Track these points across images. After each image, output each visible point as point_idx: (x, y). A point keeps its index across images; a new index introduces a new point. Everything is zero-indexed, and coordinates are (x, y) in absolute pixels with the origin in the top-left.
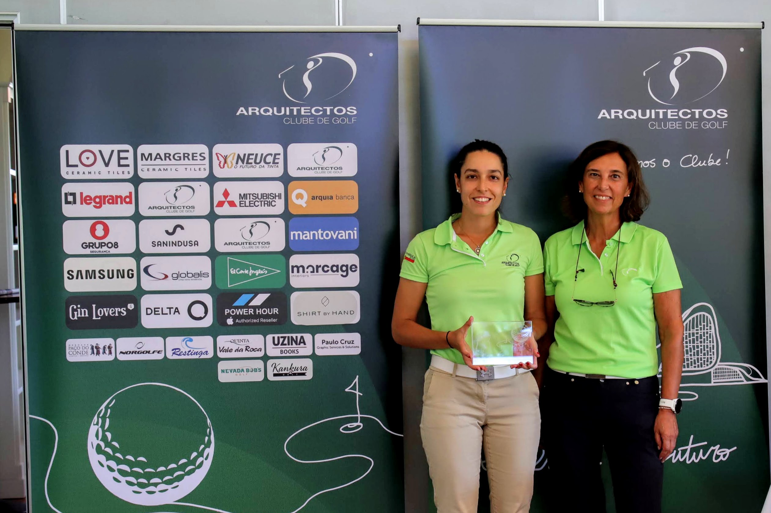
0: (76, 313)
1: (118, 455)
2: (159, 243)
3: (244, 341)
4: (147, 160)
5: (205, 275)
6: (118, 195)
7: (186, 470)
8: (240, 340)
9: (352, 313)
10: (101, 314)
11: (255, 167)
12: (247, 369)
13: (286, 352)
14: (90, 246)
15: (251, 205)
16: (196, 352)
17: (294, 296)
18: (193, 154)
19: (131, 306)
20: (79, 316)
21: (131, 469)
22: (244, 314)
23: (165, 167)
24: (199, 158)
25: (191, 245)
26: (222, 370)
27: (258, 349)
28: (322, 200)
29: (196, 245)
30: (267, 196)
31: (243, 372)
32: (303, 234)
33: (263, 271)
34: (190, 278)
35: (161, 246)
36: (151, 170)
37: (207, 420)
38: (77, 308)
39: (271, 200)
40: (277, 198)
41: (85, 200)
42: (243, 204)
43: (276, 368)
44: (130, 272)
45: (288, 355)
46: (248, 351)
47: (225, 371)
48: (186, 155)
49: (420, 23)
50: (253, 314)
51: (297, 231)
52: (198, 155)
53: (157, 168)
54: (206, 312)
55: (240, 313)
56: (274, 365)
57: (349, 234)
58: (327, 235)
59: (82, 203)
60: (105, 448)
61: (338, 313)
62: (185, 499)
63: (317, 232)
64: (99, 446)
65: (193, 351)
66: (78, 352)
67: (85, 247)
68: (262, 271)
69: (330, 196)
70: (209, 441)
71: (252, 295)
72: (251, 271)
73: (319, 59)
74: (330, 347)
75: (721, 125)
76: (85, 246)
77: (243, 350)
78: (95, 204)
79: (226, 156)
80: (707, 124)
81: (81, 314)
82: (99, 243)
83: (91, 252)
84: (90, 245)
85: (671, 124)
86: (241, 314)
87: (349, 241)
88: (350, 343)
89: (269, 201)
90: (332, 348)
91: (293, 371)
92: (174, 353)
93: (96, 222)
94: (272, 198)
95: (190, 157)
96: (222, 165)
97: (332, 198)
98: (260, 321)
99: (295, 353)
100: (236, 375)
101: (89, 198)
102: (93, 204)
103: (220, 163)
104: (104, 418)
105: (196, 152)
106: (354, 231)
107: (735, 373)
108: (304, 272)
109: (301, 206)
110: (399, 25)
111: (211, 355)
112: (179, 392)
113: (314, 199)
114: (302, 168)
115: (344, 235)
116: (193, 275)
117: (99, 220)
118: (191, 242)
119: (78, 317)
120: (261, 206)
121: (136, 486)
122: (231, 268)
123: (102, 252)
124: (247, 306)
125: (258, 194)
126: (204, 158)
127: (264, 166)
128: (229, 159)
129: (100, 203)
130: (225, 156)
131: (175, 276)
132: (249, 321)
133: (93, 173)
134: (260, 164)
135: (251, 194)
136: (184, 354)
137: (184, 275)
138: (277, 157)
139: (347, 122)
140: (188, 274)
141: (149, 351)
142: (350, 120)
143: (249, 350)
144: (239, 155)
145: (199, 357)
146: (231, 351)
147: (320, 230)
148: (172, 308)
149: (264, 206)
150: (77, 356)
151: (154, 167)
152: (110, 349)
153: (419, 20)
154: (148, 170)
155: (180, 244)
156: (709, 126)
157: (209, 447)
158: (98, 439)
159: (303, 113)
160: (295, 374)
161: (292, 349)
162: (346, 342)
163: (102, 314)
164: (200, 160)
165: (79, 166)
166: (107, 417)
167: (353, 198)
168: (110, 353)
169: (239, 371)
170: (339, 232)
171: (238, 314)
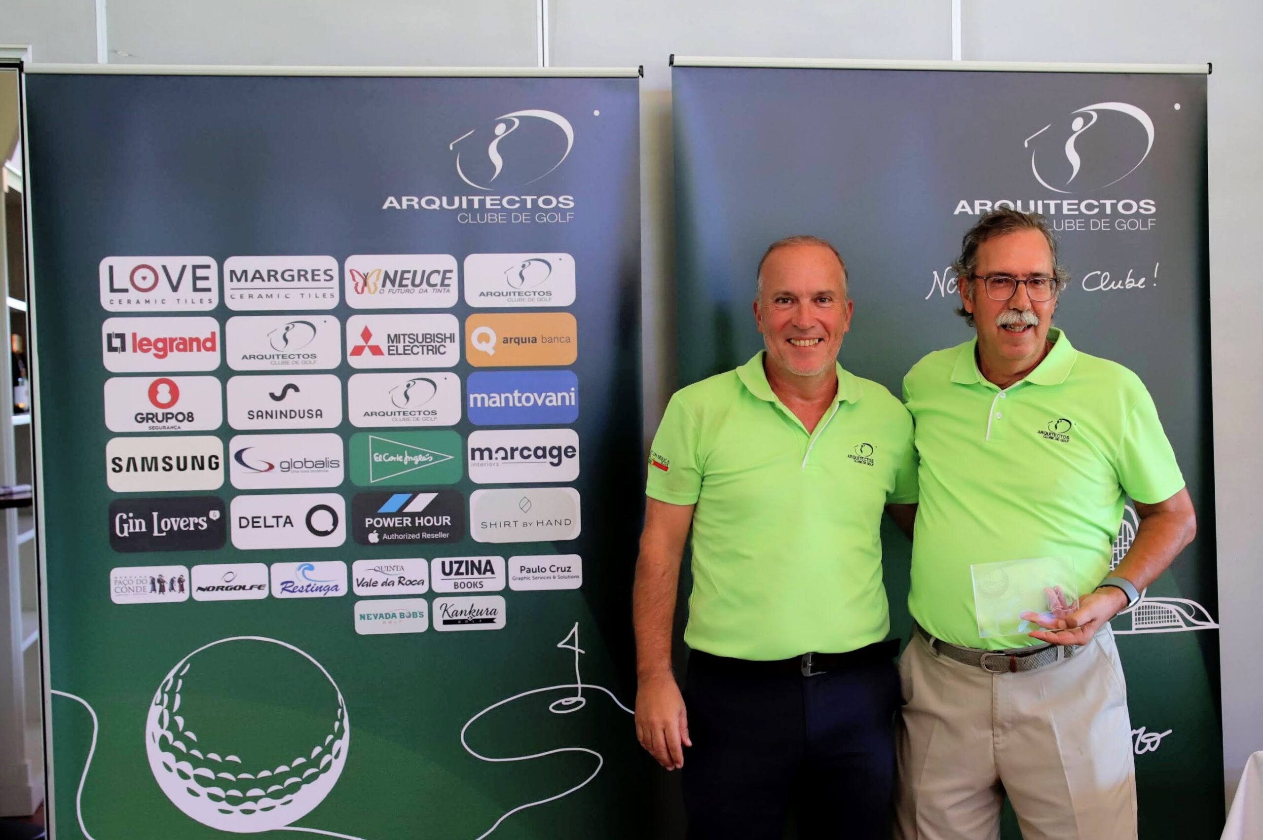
0: (126, 526)
1: (195, 752)
2: (260, 414)
3: (395, 568)
4: (239, 280)
5: (334, 464)
6: (194, 337)
7: (304, 777)
8: (389, 567)
9: (568, 522)
10: (166, 526)
11: (412, 291)
12: (400, 614)
13: (462, 585)
14: (148, 419)
15: (407, 352)
16: (320, 586)
17: (476, 498)
18: (313, 271)
19: (215, 515)
20: (132, 530)
21: (215, 775)
22: (397, 525)
23: (269, 292)
24: (323, 277)
25: (310, 416)
26: (361, 615)
27: (418, 581)
28: (519, 344)
29: (319, 417)
30: (432, 338)
31: (394, 618)
32: (490, 398)
33: (427, 457)
34: (309, 469)
35: (262, 418)
36: (246, 296)
37: (337, 695)
38: (129, 518)
39: (438, 345)
40: (448, 340)
41: (141, 345)
42: (393, 350)
43: (447, 611)
44: (214, 460)
45: (466, 590)
46: (403, 584)
47: (366, 616)
48: (302, 273)
49: (675, 63)
50: (410, 525)
51: (480, 394)
52: (321, 273)
53: (256, 293)
54: (335, 523)
55: (389, 524)
56: (444, 606)
57: (563, 398)
58: (528, 400)
59: (135, 350)
60: (174, 741)
61: (545, 523)
62: (302, 822)
63: (512, 395)
64: (163, 739)
65: (315, 584)
66: (129, 588)
67: (141, 420)
68: (424, 457)
69: (533, 338)
70: (341, 729)
71: (407, 496)
72: (407, 457)
73: (515, 119)
74: (533, 577)
75: (1145, 224)
76: (141, 418)
77: (395, 584)
78: (156, 352)
79: (366, 275)
80: (1123, 223)
81: (134, 527)
82: (163, 414)
83: (150, 428)
84: (150, 417)
85: (1068, 223)
86: (391, 525)
87: (563, 408)
88: (565, 571)
89: (436, 346)
90: (536, 578)
91: (474, 616)
92: (284, 589)
93: (160, 380)
94: (440, 340)
95: (309, 276)
96: (360, 290)
97: (535, 340)
98: (421, 536)
99: (477, 587)
100: (384, 622)
101: (147, 341)
102: (153, 351)
103: (357, 285)
104: (172, 694)
105: (318, 269)
106: (571, 394)
107: (1169, 614)
108: (491, 458)
109: (486, 353)
110: (641, 67)
111: (343, 591)
112: (293, 651)
113: (507, 342)
114: (487, 293)
115: (554, 400)
116: (315, 465)
117: (163, 377)
118: (310, 412)
119: (129, 533)
120: (423, 353)
121: (224, 802)
122: (375, 453)
123: (168, 428)
124: (400, 513)
125: (417, 335)
126: (332, 278)
127: (426, 290)
128: (371, 278)
129: (164, 349)
130: (364, 274)
131: (285, 465)
132: (403, 537)
133: (152, 302)
134: (421, 287)
135: (406, 334)
136: (301, 590)
137: (298, 465)
138: (448, 275)
139: (558, 221)
140: (305, 462)
141: (245, 586)
142: (564, 217)
143: (404, 582)
144: (386, 272)
145: (325, 594)
146: (375, 584)
147: (516, 392)
148: (281, 517)
149: (428, 353)
150: (128, 595)
151: (251, 292)
152: (181, 583)
153: (673, 59)
154: (241, 297)
155: (293, 414)
156: (1127, 226)
157: (341, 738)
158: (162, 727)
159: (488, 206)
160: (477, 621)
161: (472, 581)
162: (558, 568)
163: (169, 527)
164: (325, 280)
165: (129, 290)
166: (177, 692)
167: (568, 340)
168: (182, 589)
169: (388, 616)
170: (546, 395)
171: (386, 525)
